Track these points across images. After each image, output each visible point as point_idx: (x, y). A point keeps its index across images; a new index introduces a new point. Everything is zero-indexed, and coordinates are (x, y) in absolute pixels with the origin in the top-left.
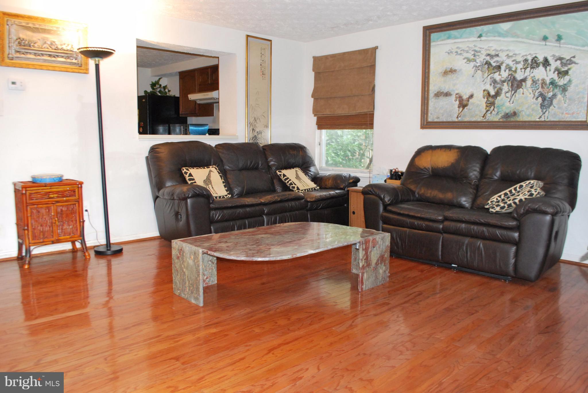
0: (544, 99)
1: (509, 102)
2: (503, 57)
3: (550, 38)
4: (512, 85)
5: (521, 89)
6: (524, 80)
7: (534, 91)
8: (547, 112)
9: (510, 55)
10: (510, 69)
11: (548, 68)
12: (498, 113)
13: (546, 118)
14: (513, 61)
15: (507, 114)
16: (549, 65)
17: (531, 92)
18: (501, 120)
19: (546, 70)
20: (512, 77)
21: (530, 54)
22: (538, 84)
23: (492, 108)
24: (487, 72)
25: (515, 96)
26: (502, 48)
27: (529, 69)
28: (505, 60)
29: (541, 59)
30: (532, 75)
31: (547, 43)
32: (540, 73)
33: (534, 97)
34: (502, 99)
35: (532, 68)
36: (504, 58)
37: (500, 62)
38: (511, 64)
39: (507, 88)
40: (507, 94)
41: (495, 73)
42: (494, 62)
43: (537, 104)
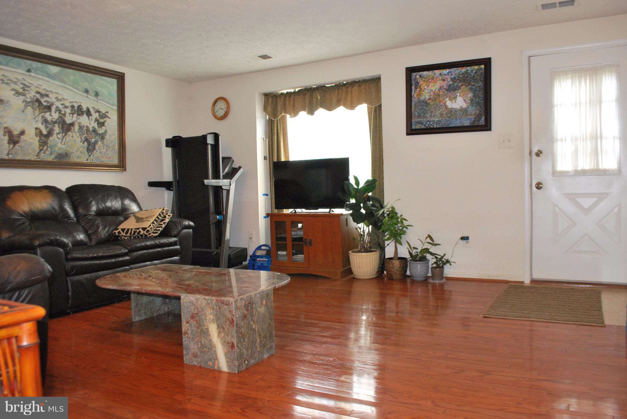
0: (89, 144)
1: (61, 143)
2: (52, 98)
3: (90, 92)
4: (63, 128)
5: (70, 132)
6: (72, 124)
7: (81, 136)
8: (92, 155)
9: (59, 98)
10: (60, 111)
11: (90, 117)
12: (51, 153)
13: (92, 160)
14: (62, 104)
15: (60, 154)
16: (91, 115)
17: (79, 136)
18: (55, 160)
19: (89, 120)
20: (62, 120)
21: (76, 102)
22: (84, 130)
23: (45, 148)
24: (38, 110)
25: (66, 138)
26: (52, 89)
27: (75, 115)
28: (55, 102)
29: (85, 109)
30: (78, 121)
31: (89, 96)
32: (84, 120)
33: (81, 141)
34: (54, 140)
35: (78, 115)
36: (54, 100)
37: (51, 103)
38: (61, 107)
39: (58, 129)
40: (58, 135)
41: (45, 112)
42: (45, 101)
43: (84, 148)
